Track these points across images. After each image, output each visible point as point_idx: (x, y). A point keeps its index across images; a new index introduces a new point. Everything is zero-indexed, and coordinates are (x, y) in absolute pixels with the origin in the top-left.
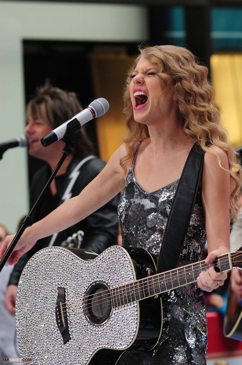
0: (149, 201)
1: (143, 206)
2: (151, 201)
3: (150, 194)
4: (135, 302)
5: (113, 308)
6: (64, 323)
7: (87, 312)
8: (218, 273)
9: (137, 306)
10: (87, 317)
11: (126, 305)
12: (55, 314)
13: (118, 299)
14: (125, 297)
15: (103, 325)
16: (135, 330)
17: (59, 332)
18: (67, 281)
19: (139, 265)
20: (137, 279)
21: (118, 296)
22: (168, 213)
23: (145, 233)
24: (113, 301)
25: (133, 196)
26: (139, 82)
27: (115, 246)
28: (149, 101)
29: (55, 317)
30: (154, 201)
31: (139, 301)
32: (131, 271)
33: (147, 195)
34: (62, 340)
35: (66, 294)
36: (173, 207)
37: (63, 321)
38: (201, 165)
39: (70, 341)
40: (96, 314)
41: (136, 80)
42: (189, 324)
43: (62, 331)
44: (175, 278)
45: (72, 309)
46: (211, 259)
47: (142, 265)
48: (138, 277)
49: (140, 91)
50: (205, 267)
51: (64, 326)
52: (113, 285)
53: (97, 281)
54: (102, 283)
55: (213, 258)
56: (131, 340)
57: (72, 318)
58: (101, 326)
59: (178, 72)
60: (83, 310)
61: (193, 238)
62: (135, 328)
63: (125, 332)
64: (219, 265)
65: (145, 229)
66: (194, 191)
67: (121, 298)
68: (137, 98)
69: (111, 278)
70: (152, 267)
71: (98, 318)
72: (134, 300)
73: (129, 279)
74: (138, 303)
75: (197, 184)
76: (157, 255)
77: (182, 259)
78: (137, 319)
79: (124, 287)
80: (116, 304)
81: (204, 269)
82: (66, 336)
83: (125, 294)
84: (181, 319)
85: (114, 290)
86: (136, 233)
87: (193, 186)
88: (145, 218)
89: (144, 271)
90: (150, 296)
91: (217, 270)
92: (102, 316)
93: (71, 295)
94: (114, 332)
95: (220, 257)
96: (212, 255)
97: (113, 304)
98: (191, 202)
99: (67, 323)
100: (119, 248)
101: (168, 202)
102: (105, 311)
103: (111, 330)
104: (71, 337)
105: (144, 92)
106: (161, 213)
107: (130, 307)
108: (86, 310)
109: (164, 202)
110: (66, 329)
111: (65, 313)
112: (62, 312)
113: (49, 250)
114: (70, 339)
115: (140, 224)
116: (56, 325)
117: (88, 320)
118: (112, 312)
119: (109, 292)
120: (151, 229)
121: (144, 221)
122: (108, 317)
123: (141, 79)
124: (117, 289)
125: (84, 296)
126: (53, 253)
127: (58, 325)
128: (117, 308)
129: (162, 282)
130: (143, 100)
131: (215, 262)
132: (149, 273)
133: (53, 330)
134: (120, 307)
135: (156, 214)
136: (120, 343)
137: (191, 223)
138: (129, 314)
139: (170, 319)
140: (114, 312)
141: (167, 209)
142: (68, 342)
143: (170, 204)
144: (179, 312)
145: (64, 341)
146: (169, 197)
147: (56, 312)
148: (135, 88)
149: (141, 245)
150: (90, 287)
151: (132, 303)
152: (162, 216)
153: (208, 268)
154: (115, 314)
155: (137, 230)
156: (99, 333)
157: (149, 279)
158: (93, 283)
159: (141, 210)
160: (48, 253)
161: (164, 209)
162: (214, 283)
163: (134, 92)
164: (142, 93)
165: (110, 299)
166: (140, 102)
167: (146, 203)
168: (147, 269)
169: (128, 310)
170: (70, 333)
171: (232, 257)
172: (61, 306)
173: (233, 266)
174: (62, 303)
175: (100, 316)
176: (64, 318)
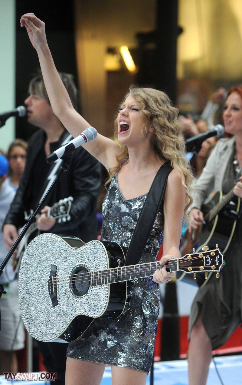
0: (125, 207)
1: (120, 209)
2: (127, 207)
3: (126, 201)
4: (107, 284)
5: (91, 286)
6: (54, 292)
7: (72, 286)
8: (169, 273)
9: (108, 287)
10: (71, 289)
11: (100, 286)
12: (48, 284)
13: (95, 281)
14: (100, 280)
15: (82, 298)
16: (105, 305)
17: (50, 297)
18: (58, 261)
19: (112, 257)
20: (110, 267)
21: (95, 278)
22: (138, 218)
23: (119, 229)
24: (91, 281)
25: (114, 198)
26: (125, 115)
27: (96, 241)
28: (130, 130)
29: (48, 287)
30: (129, 207)
31: (110, 284)
32: (106, 261)
33: (124, 201)
34: (52, 304)
35: (57, 270)
36: (142, 214)
37: (54, 291)
38: (165, 183)
39: (57, 305)
40: (78, 289)
41: (122, 113)
42: (146, 300)
43: (52, 297)
44: (137, 271)
45: (61, 282)
46: (164, 261)
47: (114, 257)
48: (111, 266)
49: (124, 121)
50: (160, 267)
51: (54, 294)
52: (92, 270)
53: (81, 265)
54: (84, 266)
55: (166, 261)
56: (102, 312)
57: (60, 289)
58: (81, 298)
59: (155, 111)
60: (68, 284)
61: (154, 237)
62: (106, 303)
63: (98, 305)
64: (170, 266)
65: (120, 226)
66: (158, 203)
67: (97, 280)
68: (121, 126)
69: (91, 264)
70: (122, 259)
72: (106, 283)
73: (104, 267)
74: (109, 285)
75: (161, 197)
76: (127, 248)
77: (145, 252)
78: (107, 297)
79: (100, 272)
80: (93, 284)
81: (158, 268)
82: (55, 301)
83: (100, 278)
84: (140, 296)
85: (92, 273)
86: (113, 228)
87: (158, 199)
88: (121, 218)
89: (116, 262)
90: (118, 282)
91: (168, 270)
92: (82, 291)
93: (61, 272)
94: (90, 304)
95: (171, 261)
96: (165, 258)
97: (91, 284)
98: (155, 211)
99: (56, 292)
100: (99, 243)
101: (138, 210)
102: (85, 287)
103: (88, 302)
104: (58, 303)
105: (127, 122)
106: (133, 218)
107: (103, 287)
108: (71, 285)
109: (135, 210)
110: (55, 296)
111: (55, 285)
112: (53, 284)
113: (47, 235)
114: (58, 304)
115: (117, 222)
116: (48, 292)
117: (72, 292)
118: (90, 289)
119: (89, 274)
120: (124, 227)
121: (119, 221)
122: (86, 292)
123: (126, 113)
124: (95, 273)
125: (70, 274)
126: (50, 238)
127: (49, 293)
128: (93, 287)
129: (128, 273)
130: (126, 127)
131: (167, 263)
132: (119, 263)
133: (46, 295)
134: (96, 286)
135: (128, 217)
136: (94, 312)
137: (154, 226)
138: (102, 293)
139: (132, 295)
140: (91, 289)
141: (137, 216)
142: (56, 306)
143: (139, 212)
144: (139, 291)
145: (53, 305)
146: (140, 206)
147: (49, 283)
148: (121, 118)
149: (116, 238)
150: (75, 268)
151: (105, 285)
152: (133, 219)
153: (162, 268)
154: (92, 291)
155: (114, 226)
156: (79, 303)
157: (119, 269)
158: (77, 265)
159: (118, 211)
160: (46, 238)
161: (135, 215)
162: (164, 280)
163: (120, 121)
164: (126, 123)
165: (89, 279)
166: (123, 129)
167: (123, 207)
168: (118, 260)
169: (102, 289)
170: (58, 300)
171: (179, 262)
172: (53, 279)
173: (180, 269)
174: (54, 277)
175: (81, 291)
176: (54, 289)
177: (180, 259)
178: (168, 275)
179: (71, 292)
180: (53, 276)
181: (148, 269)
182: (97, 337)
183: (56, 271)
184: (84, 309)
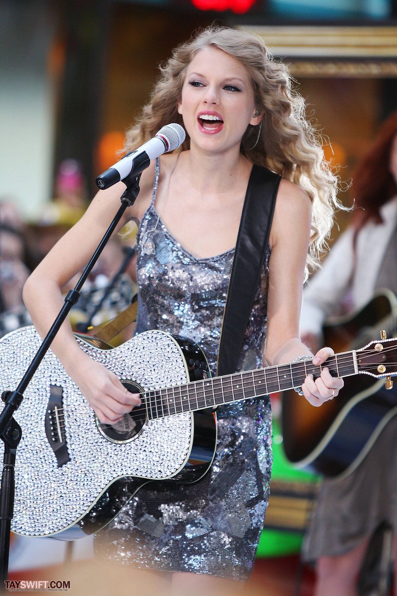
4: (188, 412)
5: (150, 419)
6: (60, 437)
8: (335, 379)
9: (190, 418)
10: (100, 430)
11: (172, 416)
12: (43, 423)
13: (159, 408)
14: (172, 405)
15: (129, 443)
16: (186, 452)
17: (50, 449)
20: (193, 380)
21: (159, 403)
24: (149, 410)
29: (43, 429)
31: (194, 412)
32: (182, 367)
34: (56, 461)
35: (64, 395)
37: (59, 434)
39: (69, 463)
43: (57, 449)
44: (260, 382)
45: (75, 417)
46: (321, 358)
50: (312, 369)
51: (61, 441)
52: (149, 387)
54: (130, 382)
55: (325, 357)
56: (178, 467)
57: (73, 430)
58: (125, 444)
60: (94, 419)
62: (186, 449)
63: (169, 455)
64: (336, 366)
67: (165, 406)
69: (146, 377)
71: (120, 433)
72: (186, 409)
73: (178, 379)
74: (192, 414)
79: (170, 390)
80: (154, 414)
82: (62, 455)
83: (171, 400)
85: (152, 393)
92: (127, 430)
93: (74, 397)
94: (149, 453)
95: (337, 357)
96: (323, 353)
97: (150, 414)
99: (64, 437)
103: (145, 451)
104: (71, 457)
110: (63, 446)
111: (62, 423)
112: (58, 421)
114: (70, 460)
116: (46, 440)
117: (103, 433)
118: (147, 425)
119: (143, 396)
122: (138, 431)
124: (157, 392)
128: (156, 420)
129: (238, 387)
133: (39, 446)
134: (161, 419)
142: (66, 464)
145: (58, 463)
147: (46, 421)
151: (183, 414)
153: (318, 370)
157: (214, 381)
170: (69, 452)
171: (358, 357)
172: (56, 413)
173: (359, 370)
174: (58, 409)
175: (125, 430)
176: (61, 431)
177: (358, 351)
178: (334, 384)
179: (101, 434)
180: (56, 407)
181: (285, 377)
182: (157, 518)
183: (63, 397)
184: (134, 465)
